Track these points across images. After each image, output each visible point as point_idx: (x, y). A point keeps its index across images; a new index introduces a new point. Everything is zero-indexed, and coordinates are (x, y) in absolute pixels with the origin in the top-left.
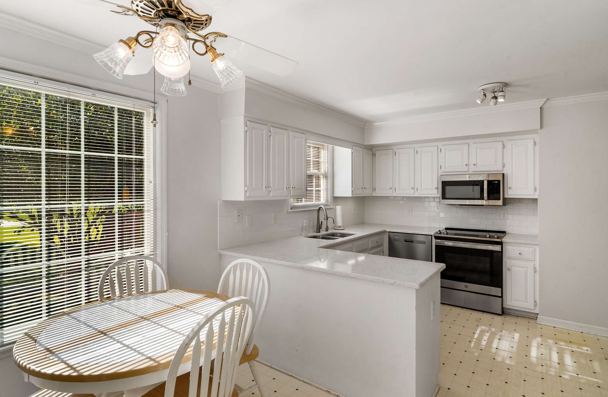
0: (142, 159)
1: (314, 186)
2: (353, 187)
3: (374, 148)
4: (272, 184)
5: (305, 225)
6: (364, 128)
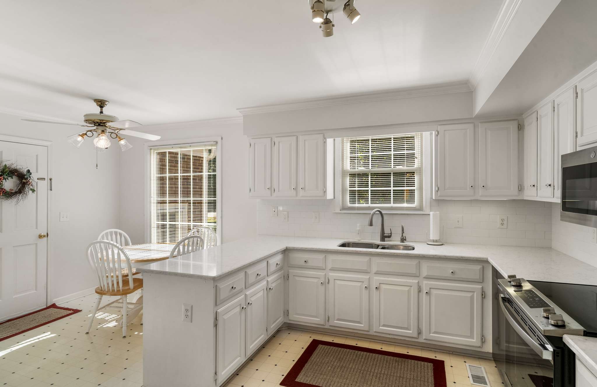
0: (202, 175)
1: (392, 186)
2: (437, 186)
3: (523, 115)
4: (275, 186)
5: (358, 229)
6: (472, 92)
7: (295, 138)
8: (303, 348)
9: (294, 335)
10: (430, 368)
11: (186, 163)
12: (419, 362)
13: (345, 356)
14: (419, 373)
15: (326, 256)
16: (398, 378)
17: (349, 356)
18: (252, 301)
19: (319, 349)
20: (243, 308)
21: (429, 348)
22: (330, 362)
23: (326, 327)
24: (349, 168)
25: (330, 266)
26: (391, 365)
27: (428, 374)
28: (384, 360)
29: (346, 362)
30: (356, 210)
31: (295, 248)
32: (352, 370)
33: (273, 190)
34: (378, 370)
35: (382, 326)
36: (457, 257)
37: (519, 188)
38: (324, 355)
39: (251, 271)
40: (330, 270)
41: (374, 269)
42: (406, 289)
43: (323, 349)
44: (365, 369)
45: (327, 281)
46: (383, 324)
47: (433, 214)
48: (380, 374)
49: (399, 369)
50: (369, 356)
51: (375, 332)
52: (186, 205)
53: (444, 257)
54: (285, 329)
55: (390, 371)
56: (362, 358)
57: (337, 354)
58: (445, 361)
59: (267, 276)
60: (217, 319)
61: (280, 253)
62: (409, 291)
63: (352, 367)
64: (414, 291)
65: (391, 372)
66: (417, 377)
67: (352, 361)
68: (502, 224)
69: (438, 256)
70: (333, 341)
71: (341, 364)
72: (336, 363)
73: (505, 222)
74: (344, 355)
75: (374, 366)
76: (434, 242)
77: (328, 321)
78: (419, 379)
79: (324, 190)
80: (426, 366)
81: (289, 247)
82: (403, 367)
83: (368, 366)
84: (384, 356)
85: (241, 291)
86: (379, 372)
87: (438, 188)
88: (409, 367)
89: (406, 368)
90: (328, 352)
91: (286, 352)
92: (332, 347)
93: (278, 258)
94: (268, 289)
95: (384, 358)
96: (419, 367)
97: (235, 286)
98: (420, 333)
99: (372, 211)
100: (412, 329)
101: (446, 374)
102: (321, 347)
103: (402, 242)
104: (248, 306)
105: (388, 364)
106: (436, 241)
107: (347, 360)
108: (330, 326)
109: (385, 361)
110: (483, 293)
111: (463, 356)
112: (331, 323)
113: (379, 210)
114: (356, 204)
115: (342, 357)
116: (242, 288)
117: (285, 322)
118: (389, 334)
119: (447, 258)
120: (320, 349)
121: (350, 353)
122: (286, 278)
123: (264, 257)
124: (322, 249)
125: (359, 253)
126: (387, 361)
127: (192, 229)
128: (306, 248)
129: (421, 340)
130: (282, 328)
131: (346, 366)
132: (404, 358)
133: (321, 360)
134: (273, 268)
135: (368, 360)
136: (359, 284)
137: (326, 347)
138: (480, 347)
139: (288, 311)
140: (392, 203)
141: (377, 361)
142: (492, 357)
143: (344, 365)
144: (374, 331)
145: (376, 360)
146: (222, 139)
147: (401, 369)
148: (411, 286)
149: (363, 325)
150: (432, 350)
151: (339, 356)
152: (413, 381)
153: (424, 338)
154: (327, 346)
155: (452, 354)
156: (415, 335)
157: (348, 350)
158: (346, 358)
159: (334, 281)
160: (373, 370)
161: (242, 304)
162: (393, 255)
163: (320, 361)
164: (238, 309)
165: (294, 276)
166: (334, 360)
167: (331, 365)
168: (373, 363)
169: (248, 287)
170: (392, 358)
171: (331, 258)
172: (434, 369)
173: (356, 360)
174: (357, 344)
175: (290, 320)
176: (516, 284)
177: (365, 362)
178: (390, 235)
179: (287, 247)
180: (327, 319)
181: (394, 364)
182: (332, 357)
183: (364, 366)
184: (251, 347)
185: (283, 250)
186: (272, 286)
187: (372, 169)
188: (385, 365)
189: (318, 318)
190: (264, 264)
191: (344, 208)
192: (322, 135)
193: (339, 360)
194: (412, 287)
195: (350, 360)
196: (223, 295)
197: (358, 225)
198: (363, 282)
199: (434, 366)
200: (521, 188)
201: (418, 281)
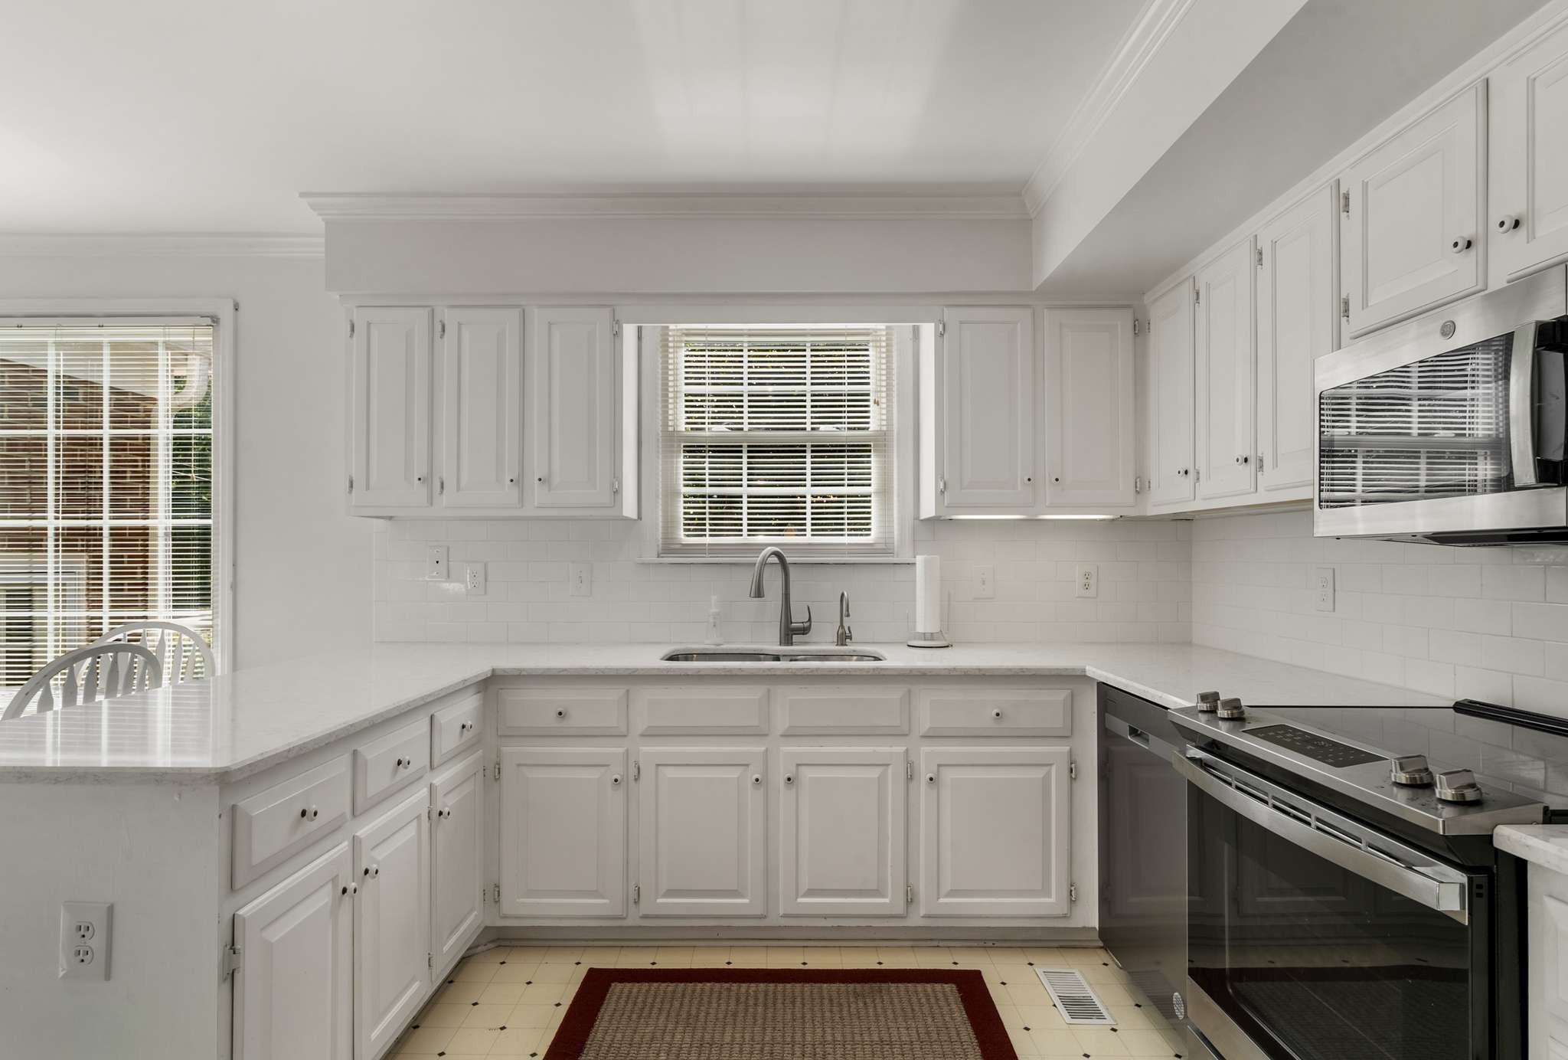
1: (808, 482)
2: (943, 477)
3: (1145, 297)
4: (445, 469)
5: (714, 610)
6: (1031, 220)
7: (515, 314)
8: (558, 1005)
9: (522, 967)
10: (951, 999)
11: (82, 411)
12: (920, 987)
13: (702, 1008)
14: (930, 1020)
15: (628, 691)
16: (877, 1048)
17: (715, 1005)
18: (378, 863)
19: (615, 998)
20: (344, 891)
21: (931, 940)
22: (658, 1035)
23: (629, 922)
24: (682, 427)
25: (640, 724)
26: (845, 1009)
27: (952, 1018)
28: (822, 998)
29: (710, 1025)
30: (707, 555)
31: (524, 670)
32: (737, 1048)
33: (439, 484)
34: (814, 1033)
35: (805, 895)
36: (1010, 670)
37: (1136, 487)
38: (634, 1016)
39: (378, 751)
40: (642, 735)
41: (782, 721)
42: (874, 773)
43: (628, 997)
44: (773, 1038)
45: (633, 771)
46: (807, 888)
47: (927, 563)
48: (824, 1043)
49: (872, 1018)
50: (774, 993)
51: (785, 916)
52: (82, 561)
53: (978, 673)
54: (485, 948)
55: (848, 1030)
56: (756, 1005)
57: (676, 1004)
58: (981, 970)
59: (432, 768)
60: (238, 946)
61: (472, 691)
62: (881, 781)
63: (733, 1037)
64: (894, 776)
65: (853, 1033)
66: (928, 1033)
67: (730, 1020)
68: (1087, 587)
69: (961, 670)
70: (653, 964)
71: (698, 1035)
72: (678, 1036)
73: (1092, 581)
74: (700, 1003)
75: (798, 1023)
76: (925, 640)
77: (637, 902)
78: (935, 1037)
79: (613, 485)
80: (940, 995)
81: (504, 670)
82: (879, 1010)
83: (780, 1026)
84: (818, 985)
85: (335, 828)
86: (818, 1037)
87: (945, 484)
88: (898, 1007)
89: (889, 1012)
90: (644, 1002)
91: (503, 1028)
92: (655, 985)
93: (466, 708)
94: (435, 815)
95: (821, 992)
96: (923, 1000)
97: (314, 807)
98: (910, 900)
99: (758, 557)
100: (890, 895)
101: (998, 1008)
102: (621, 992)
103: (842, 645)
104: (363, 881)
105: (835, 1009)
106: (932, 636)
107: (712, 1017)
108: (645, 917)
109: (826, 1002)
110: (1073, 766)
111: (1019, 950)
112: (645, 908)
113: (778, 552)
114: (705, 535)
115: (694, 1012)
116: (342, 815)
117: (489, 924)
118: (825, 917)
119: (984, 675)
120: (619, 998)
121: (715, 995)
122: (493, 773)
123: (422, 698)
124: (617, 669)
125: (736, 675)
126: (831, 1000)
127: (105, 631)
128: (565, 670)
129: (915, 920)
130: (478, 946)
131: (713, 1038)
132: (875, 982)
133: (629, 1032)
134: (449, 740)
135: (775, 1005)
136: (733, 773)
137: (636, 987)
138: (1065, 917)
139: (498, 887)
140: (809, 532)
141: (803, 1005)
142: (1097, 938)
143: (707, 1037)
144: (781, 913)
145: (798, 1004)
146: (237, 309)
147: (876, 1015)
148: (888, 765)
149: (746, 901)
150: (941, 944)
151: (685, 1009)
152: (921, 1048)
153: (922, 915)
154: (637, 984)
155: (993, 947)
156: (899, 908)
157: (708, 984)
158: (708, 1013)
159: (657, 769)
160: (798, 1038)
161: (340, 876)
162: (838, 675)
163: (627, 1039)
164: (324, 898)
165: (519, 765)
166: (670, 1026)
167: (665, 1046)
168: (793, 1014)
169: (365, 811)
170: (843, 987)
171: (646, 695)
172: (964, 1000)
173: (741, 1015)
174: (731, 961)
175: (505, 917)
176: (1232, 714)
177: (770, 1015)
178: (806, 625)
179: (493, 670)
180: (633, 895)
181: (853, 1006)
182: (662, 1019)
183: (769, 1030)
184: (374, 1035)
185: (480, 681)
186: (447, 804)
187: (752, 433)
188: (828, 1014)
189: (603, 897)
190: (421, 725)
191: (670, 547)
192: (607, 312)
193: (688, 1024)
194: (890, 767)
195: (721, 1016)
196: (262, 846)
197: (714, 598)
198: (747, 765)
199: (960, 990)
200: (1141, 487)
201: (904, 748)
